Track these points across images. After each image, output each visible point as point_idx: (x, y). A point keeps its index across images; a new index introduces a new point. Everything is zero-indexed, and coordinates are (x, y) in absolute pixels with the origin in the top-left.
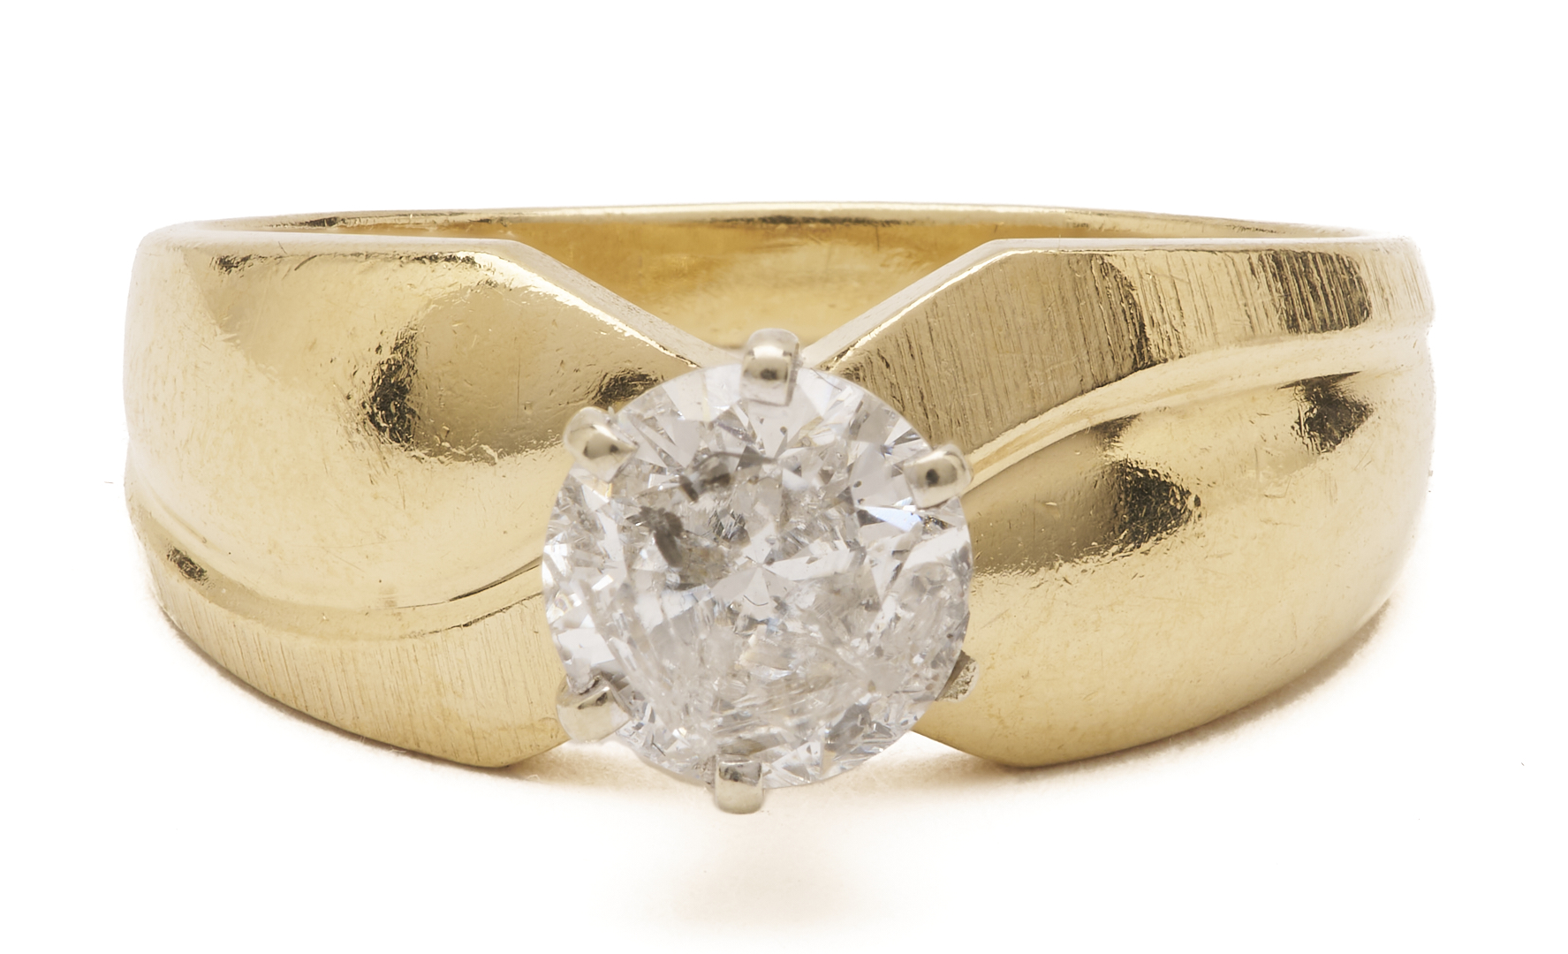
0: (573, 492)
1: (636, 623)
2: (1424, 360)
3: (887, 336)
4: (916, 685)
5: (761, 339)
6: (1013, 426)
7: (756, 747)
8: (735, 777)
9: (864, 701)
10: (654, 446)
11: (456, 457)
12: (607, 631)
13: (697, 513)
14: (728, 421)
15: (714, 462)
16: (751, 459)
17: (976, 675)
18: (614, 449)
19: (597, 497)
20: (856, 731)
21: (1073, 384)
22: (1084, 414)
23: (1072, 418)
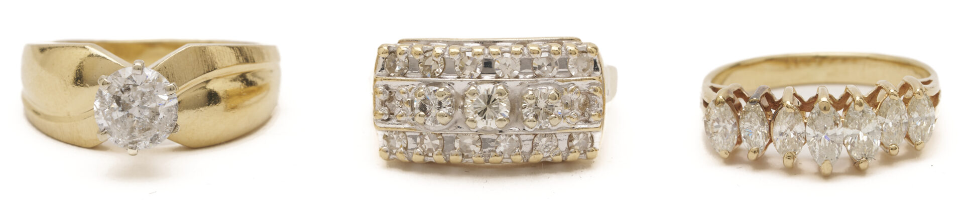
0: (101, 92)
1: (112, 118)
2: (278, 69)
3: (165, 62)
4: (167, 130)
5: (136, 62)
6: (190, 80)
7: (136, 142)
8: (132, 148)
9: (158, 133)
10: (116, 83)
11: (81, 86)
12: (107, 119)
13: (124, 97)
14: (130, 78)
15: (127, 86)
16: (135, 86)
17: (179, 128)
18: (108, 83)
19: (105, 92)
20: (156, 139)
21: (202, 72)
22: (206, 78)
23: (203, 79)
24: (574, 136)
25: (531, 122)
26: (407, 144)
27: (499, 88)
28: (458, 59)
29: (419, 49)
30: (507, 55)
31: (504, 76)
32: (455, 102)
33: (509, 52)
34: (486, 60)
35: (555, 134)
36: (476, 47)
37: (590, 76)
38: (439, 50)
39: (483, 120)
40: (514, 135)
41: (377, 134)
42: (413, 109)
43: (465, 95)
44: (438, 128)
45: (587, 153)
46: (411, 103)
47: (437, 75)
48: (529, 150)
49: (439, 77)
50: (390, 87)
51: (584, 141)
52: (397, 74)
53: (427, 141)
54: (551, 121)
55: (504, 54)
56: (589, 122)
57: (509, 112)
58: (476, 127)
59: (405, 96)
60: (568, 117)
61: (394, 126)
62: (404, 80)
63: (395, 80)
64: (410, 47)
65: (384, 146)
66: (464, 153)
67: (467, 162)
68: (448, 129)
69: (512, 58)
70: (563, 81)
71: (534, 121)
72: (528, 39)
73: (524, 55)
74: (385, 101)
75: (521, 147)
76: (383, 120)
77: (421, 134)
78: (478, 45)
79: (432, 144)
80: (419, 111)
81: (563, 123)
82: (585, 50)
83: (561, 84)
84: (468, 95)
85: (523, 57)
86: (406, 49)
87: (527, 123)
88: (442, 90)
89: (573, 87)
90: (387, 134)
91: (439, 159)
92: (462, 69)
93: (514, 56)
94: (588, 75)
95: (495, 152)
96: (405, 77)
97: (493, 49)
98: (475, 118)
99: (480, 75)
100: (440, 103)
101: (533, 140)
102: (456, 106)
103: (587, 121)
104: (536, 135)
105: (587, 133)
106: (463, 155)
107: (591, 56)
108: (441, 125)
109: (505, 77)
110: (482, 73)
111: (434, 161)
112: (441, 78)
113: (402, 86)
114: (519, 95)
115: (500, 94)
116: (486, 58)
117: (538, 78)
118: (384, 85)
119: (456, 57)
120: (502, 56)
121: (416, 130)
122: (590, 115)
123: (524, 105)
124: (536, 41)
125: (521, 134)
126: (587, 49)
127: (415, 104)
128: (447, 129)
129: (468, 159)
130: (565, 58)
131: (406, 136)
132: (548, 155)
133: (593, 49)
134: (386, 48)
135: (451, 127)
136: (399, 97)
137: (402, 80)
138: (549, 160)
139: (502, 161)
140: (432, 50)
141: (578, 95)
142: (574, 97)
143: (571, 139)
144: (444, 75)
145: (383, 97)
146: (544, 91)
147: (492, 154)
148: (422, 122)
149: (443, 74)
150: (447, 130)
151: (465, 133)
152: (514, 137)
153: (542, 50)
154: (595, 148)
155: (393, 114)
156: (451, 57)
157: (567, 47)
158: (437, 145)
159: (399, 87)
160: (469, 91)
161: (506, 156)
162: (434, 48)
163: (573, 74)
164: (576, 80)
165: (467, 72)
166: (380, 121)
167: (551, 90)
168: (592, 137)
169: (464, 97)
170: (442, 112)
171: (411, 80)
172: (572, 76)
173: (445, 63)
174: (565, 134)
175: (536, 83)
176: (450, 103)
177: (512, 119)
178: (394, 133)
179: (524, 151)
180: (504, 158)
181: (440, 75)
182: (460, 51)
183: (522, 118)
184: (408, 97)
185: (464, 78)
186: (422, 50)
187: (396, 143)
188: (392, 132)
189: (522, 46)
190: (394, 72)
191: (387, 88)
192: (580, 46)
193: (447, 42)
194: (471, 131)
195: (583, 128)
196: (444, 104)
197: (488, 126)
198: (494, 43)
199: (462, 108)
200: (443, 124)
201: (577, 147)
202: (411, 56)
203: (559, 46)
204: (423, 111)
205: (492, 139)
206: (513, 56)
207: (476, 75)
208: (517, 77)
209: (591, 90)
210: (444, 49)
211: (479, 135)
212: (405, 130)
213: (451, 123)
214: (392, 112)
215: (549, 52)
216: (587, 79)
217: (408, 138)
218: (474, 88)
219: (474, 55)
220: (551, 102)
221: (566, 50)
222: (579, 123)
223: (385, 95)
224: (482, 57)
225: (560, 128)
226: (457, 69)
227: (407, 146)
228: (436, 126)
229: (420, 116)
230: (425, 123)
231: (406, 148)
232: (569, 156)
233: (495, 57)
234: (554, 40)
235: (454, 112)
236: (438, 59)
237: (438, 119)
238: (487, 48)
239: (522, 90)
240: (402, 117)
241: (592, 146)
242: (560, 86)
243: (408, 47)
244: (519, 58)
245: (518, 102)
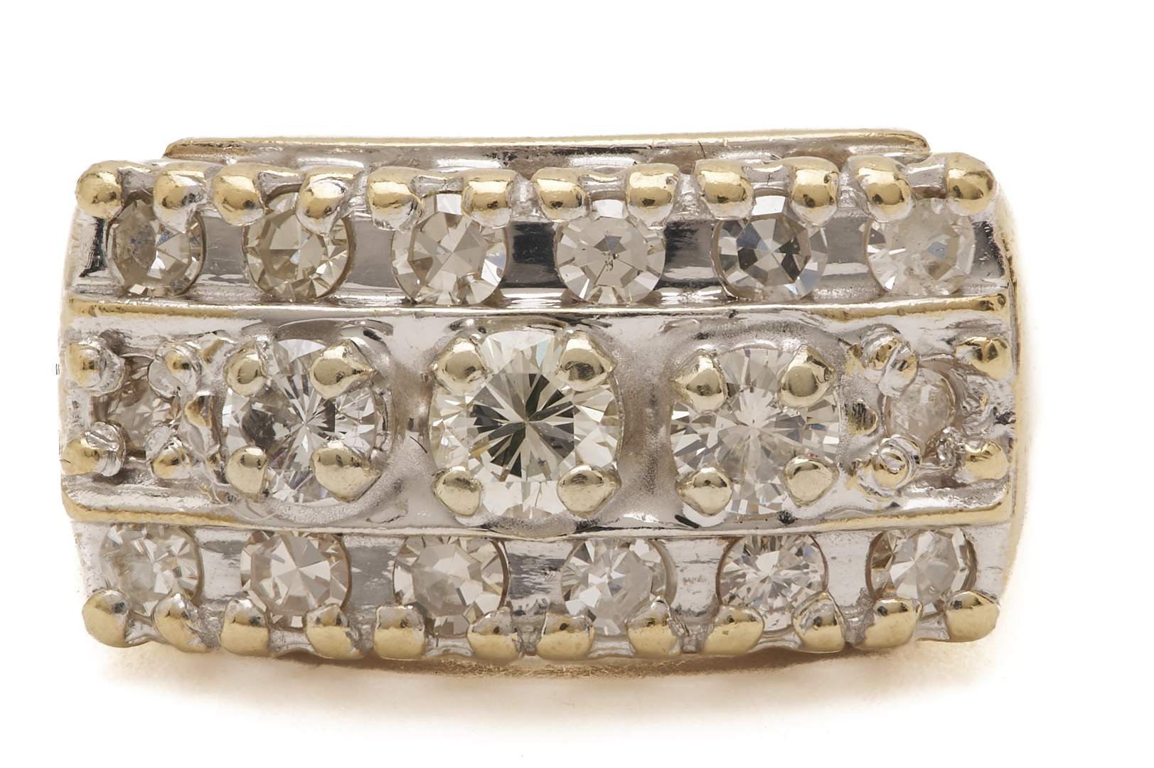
24: (897, 545)
25: (706, 489)
26: (201, 578)
27: (573, 344)
28: (403, 227)
29: (243, 184)
30: (610, 209)
31: (596, 297)
32: (394, 405)
33: (619, 196)
34: (520, 227)
35: (812, 535)
36: (479, 176)
37: (957, 292)
38: (325, 189)
39: (510, 477)
40: (640, 542)
41: (79, 536)
42: (219, 434)
43: (433, 373)
44: (326, 511)
45: (952, 614)
46: (210, 407)
47: (320, 290)
48: (708, 601)
49: (327, 299)
50: (133, 343)
51: (939, 563)
52: (159, 289)
53: (282, 562)
54: (790, 482)
55: (597, 204)
56: (955, 485)
57: (614, 443)
58: (479, 509)
59: (188, 379)
60: (867, 464)
61: (146, 502)
62: (184, 313)
63: (145, 311)
64: (210, 173)
65: (108, 587)
66: (433, 616)
67: (446, 653)
68: (366, 515)
69: (628, 220)
70: (845, 316)
71: (724, 484)
72: (703, 140)
73: (679, 207)
74: (111, 397)
75: (670, 594)
76: (99, 478)
77: (258, 536)
78: (495, 164)
79: (305, 578)
80: (242, 442)
81: (846, 493)
82: (937, 185)
83: (834, 327)
84: (442, 376)
85: (675, 218)
86: (190, 183)
87: (692, 492)
88: (336, 353)
89: (885, 341)
90: (116, 535)
91: (335, 638)
92: (423, 266)
93: (639, 213)
94: (952, 287)
95: (563, 611)
96: (188, 298)
97: (553, 184)
98: (473, 472)
99: (497, 291)
100: (330, 409)
101: (722, 563)
102: (397, 421)
103: (947, 482)
104: (733, 541)
105: (946, 531)
106: (429, 623)
107: (959, 208)
108: (332, 500)
109: (601, 300)
110: (505, 284)
111: (310, 648)
112: (335, 303)
113: (176, 337)
114: (662, 375)
115: (583, 370)
116: (523, 219)
117: (739, 302)
118: (104, 335)
119: (398, 219)
120: (591, 211)
121: (236, 520)
122: (959, 458)
123: (677, 415)
124: (736, 147)
125: (669, 539)
126: (944, 180)
127: (227, 410)
128: (360, 515)
129: (449, 642)
130: (852, 220)
131: (197, 546)
132: (783, 620)
133: (974, 180)
134: (109, 179)
135: (377, 506)
136: (164, 381)
137: (173, 312)
138: (791, 642)
139: (589, 651)
140: (296, 188)
141: (910, 373)
142: (891, 381)
143: (880, 553)
144: (349, 291)
145: (99, 383)
146: (762, 358)
147: (550, 619)
148: (255, 488)
149: (345, 285)
150: (362, 522)
151: (438, 532)
152: (641, 548)
153: (757, 186)
154: (983, 594)
155: (141, 454)
156: (377, 215)
157: (862, 172)
158: (325, 583)
159: (164, 340)
160: (448, 357)
161: (608, 626)
162: (306, 178)
163: (889, 285)
164: (900, 312)
165: (444, 281)
166: (88, 482)
167: (793, 353)
168: (969, 547)
169: (429, 385)
170: (335, 445)
171: (212, 315)
172: (882, 293)
173: (351, 242)
174: (857, 535)
175: (728, 326)
176: (370, 409)
177: (630, 475)
178: (144, 532)
179: (685, 607)
180: (600, 636)
181: (333, 290)
182: (414, 190)
183: (674, 470)
184: (201, 385)
185: (433, 303)
186: (258, 181)
187: (154, 576)
188: (138, 527)
189: (669, 171)
190: (143, 278)
191: (116, 343)
192: (915, 170)
193: (369, 151)
194: (462, 526)
195: (929, 512)
196: (344, 407)
197: (529, 503)
198: (559, 158)
199: (423, 427)
200: (344, 499)
201: (907, 591)
202: (211, 213)
203: (827, 168)
204: (260, 444)
205: (552, 561)
206: (634, 210)
207: (480, 292)
208: (652, 299)
209: (964, 353)
210: (349, 182)
211: (495, 541)
212: (190, 521)
213: (377, 491)
214: (136, 444)
215: (784, 192)
216: (944, 308)
217: (202, 551)
218: (468, 347)
219: (471, 207)
220: (793, 405)
221: (856, 184)
222: (914, 489)
223: (106, 373)
224: (502, 219)
225: (835, 510)
226: (401, 265)
227: (200, 587)
228: (316, 503)
229: (243, 460)
230: (266, 493)
231: (196, 596)
232: (872, 629)
233: (557, 218)
234: (809, 142)
235: (386, 447)
236: (324, 226)
237: (324, 475)
238: (528, 177)
239: (672, 353)
240: (179, 468)
241: (969, 584)
242: (830, 335)
243: (200, 174)
244: (660, 218)
245: (653, 403)
